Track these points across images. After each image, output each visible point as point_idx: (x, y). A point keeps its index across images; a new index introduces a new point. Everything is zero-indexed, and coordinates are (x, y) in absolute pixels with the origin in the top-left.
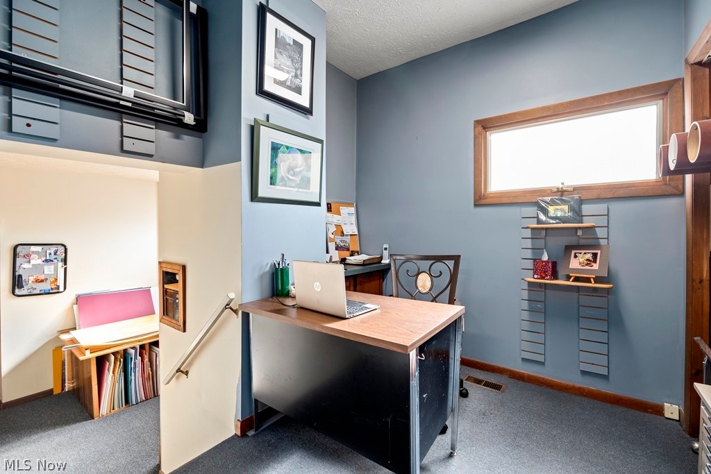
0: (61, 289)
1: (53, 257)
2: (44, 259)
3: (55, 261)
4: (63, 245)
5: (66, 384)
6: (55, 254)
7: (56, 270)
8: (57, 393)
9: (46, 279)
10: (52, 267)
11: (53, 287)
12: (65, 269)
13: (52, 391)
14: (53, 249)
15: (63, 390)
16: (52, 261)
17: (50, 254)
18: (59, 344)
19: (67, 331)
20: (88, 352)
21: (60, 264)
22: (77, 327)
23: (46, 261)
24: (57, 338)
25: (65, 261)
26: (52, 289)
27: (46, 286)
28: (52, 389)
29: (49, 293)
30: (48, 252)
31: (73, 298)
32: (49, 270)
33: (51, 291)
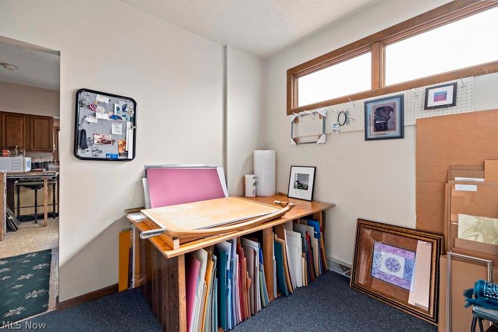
0: (130, 156)
1: (121, 113)
2: (111, 114)
3: (124, 119)
4: (132, 100)
5: (133, 280)
6: (124, 109)
7: (125, 130)
8: (122, 290)
9: (114, 141)
10: (120, 126)
11: (121, 151)
12: (135, 130)
13: (117, 286)
14: (122, 103)
15: (129, 285)
16: (121, 119)
17: (118, 109)
18: (126, 227)
19: (137, 211)
20: (176, 243)
21: (129, 124)
22: (147, 206)
23: (114, 117)
24: (125, 219)
25: (134, 120)
26: (120, 154)
27: (113, 150)
28: (118, 284)
29: (117, 160)
30: (116, 105)
31: (142, 169)
32: (116, 129)
33: (119, 158)
